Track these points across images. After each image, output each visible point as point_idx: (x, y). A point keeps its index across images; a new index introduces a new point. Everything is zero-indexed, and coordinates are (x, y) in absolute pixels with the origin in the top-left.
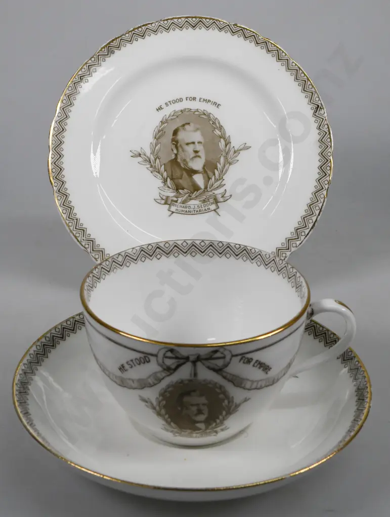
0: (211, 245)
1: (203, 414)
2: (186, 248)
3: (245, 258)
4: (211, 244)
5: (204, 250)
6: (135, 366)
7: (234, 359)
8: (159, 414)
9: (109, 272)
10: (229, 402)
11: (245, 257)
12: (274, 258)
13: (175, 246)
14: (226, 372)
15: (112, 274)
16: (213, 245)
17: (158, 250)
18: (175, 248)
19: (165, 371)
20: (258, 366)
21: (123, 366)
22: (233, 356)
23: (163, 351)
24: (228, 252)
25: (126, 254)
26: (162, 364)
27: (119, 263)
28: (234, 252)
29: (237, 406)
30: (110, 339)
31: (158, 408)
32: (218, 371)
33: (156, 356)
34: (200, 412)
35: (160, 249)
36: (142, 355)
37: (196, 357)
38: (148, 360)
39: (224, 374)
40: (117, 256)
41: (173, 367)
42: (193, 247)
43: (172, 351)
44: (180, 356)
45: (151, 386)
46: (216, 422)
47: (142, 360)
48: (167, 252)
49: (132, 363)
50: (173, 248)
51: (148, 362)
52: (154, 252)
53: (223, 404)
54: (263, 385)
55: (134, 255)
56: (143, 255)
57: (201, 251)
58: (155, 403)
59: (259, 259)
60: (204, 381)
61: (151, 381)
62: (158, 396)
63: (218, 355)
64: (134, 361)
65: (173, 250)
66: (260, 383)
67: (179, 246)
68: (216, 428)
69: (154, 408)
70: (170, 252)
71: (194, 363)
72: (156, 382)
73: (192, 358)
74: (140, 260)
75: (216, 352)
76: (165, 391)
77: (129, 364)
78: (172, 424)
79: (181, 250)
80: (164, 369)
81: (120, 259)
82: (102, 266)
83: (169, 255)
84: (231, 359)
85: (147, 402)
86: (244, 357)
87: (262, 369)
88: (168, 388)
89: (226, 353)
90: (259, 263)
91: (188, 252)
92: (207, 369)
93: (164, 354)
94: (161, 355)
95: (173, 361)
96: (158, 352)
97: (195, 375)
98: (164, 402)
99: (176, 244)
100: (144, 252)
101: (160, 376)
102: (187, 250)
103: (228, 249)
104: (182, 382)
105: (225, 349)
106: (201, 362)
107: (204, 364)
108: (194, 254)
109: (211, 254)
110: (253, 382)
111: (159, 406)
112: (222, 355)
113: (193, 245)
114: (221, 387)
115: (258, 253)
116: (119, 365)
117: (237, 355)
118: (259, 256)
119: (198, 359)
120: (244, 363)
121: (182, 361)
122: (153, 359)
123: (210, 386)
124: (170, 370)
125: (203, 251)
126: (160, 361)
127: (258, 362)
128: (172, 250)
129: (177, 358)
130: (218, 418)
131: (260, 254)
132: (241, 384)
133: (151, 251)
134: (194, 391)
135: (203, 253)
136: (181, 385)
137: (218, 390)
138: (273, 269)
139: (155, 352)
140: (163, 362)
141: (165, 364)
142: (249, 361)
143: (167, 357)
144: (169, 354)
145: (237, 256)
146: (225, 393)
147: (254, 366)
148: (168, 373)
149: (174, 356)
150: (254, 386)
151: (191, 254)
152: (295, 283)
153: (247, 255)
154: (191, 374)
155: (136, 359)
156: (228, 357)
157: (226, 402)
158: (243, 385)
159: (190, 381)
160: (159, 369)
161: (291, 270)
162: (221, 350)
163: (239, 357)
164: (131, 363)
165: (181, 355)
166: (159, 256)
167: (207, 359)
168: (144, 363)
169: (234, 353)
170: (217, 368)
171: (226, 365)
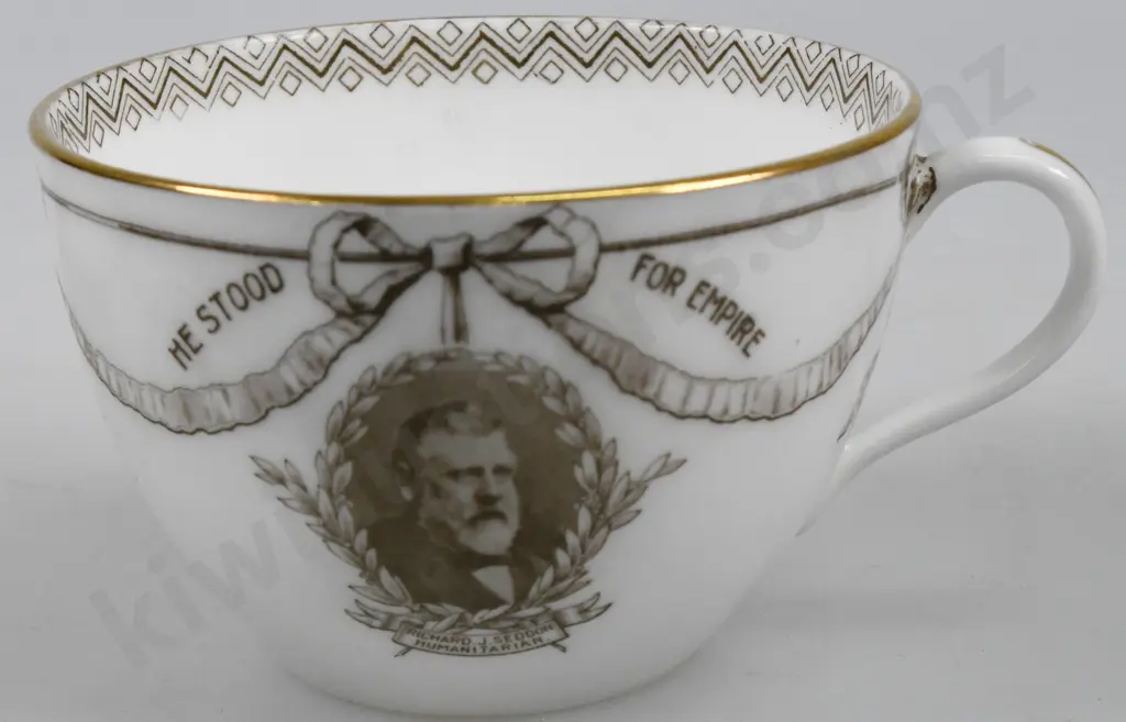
0: (551, 35)
1: (501, 516)
2: (456, 46)
3: (680, 71)
4: (551, 28)
5: (524, 55)
6: (228, 317)
7: (609, 260)
8: (331, 534)
9: (154, 106)
10: (600, 467)
11: (680, 66)
12: (790, 44)
13: (414, 40)
14: (578, 321)
15: (164, 115)
16: (559, 34)
17: (346, 51)
18: (416, 48)
19: (345, 323)
20: (711, 309)
21: (184, 333)
22: (604, 249)
23: (329, 234)
24: (616, 54)
25: (223, 53)
26: (331, 290)
27: (194, 82)
28: (637, 53)
29: (637, 489)
30: (132, 229)
31: (324, 503)
32: (549, 312)
33: (304, 256)
34: (487, 508)
35: (354, 48)
36: (252, 264)
37: (456, 246)
38: (275, 282)
39: (574, 330)
40: (187, 54)
41: (373, 298)
42: (484, 44)
43: (363, 226)
44: (396, 249)
45: (294, 399)
46: (553, 561)
47: (252, 282)
48: (385, 64)
49: (216, 310)
50: (407, 47)
51: (275, 290)
52: (332, 60)
53: (578, 473)
54: (735, 410)
55: (251, 60)
56: (287, 68)
57: (513, 60)
58: (312, 478)
59: (733, 64)
60: (497, 356)
61: (291, 376)
62: (323, 447)
63: (543, 240)
64: (225, 299)
65: (407, 55)
66: (721, 392)
67: (426, 42)
68: (559, 595)
69: (312, 508)
70: (394, 64)
71: (453, 274)
72: (310, 378)
73: (444, 255)
74: (276, 87)
75: (535, 224)
76: (348, 418)
77: (209, 317)
78: (384, 575)
79: (436, 56)
80: (340, 314)
81: (199, 67)
82: (123, 75)
83: (390, 75)
84: (596, 265)
85: (281, 481)
86: (650, 258)
87: (725, 324)
88: (360, 396)
89: (577, 231)
90: (733, 80)
91: (464, 64)
92: (504, 306)
93: (336, 245)
94: (323, 253)
95: (371, 271)
96: (313, 240)
97: (460, 331)
98: (346, 470)
99: (417, 34)
100: (294, 54)
101: (323, 346)
102: (458, 56)
103: (617, 42)
104: (409, 365)
105: (573, 216)
106: (480, 270)
107: (490, 281)
108: (485, 72)
109: (552, 72)
110: (692, 379)
111: (330, 491)
112: (560, 243)
113: (483, 36)
114: (564, 389)
115: (730, 41)
116: (169, 334)
117: (620, 247)
118: (734, 51)
119: (470, 257)
120: (650, 285)
121: (405, 270)
122: (292, 271)
123: (522, 380)
124: (361, 315)
125: (519, 58)
126: (322, 276)
127: (708, 292)
128: (401, 56)
129: (385, 256)
130: (561, 542)
131: (735, 43)
132: (645, 382)
133: (319, 56)
134: (460, 407)
135: (519, 65)
136: (408, 378)
137: (551, 403)
138: (785, 89)
139: (298, 242)
140: (334, 282)
141: (340, 290)
142: (671, 279)
143: (346, 258)
144: (355, 243)
145: (650, 65)
146: (579, 417)
147: (690, 304)
148: (357, 330)
149: (373, 250)
150: (697, 404)
151: (474, 72)
152: (867, 112)
153: (689, 54)
154: (443, 331)
155: (231, 286)
156: (586, 253)
157: (588, 460)
158: (650, 391)
159: (441, 358)
160: (318, 314)
161: (853, 64)
162: (557, 218)
163: (632, 257)
164: (213, 309)
165: (399, 240)
166: (350, 79)
167: (499, 259)
168: (262, 297)
169: (610, 237)
170: (543, 300)
171: (580, 290)
